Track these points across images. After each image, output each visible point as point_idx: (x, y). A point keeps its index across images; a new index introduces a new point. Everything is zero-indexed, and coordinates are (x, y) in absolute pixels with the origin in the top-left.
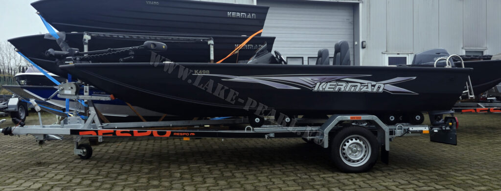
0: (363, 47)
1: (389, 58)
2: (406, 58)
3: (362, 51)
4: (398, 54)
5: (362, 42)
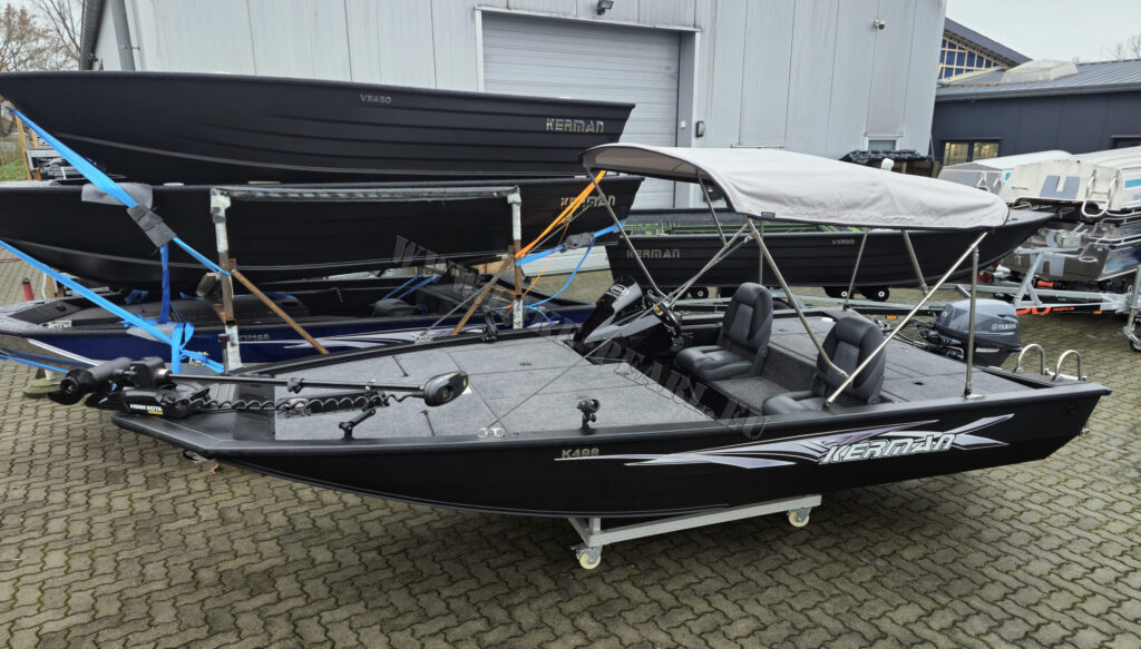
0: (698, 135)
3: (695, 142)
5: (698, 124)
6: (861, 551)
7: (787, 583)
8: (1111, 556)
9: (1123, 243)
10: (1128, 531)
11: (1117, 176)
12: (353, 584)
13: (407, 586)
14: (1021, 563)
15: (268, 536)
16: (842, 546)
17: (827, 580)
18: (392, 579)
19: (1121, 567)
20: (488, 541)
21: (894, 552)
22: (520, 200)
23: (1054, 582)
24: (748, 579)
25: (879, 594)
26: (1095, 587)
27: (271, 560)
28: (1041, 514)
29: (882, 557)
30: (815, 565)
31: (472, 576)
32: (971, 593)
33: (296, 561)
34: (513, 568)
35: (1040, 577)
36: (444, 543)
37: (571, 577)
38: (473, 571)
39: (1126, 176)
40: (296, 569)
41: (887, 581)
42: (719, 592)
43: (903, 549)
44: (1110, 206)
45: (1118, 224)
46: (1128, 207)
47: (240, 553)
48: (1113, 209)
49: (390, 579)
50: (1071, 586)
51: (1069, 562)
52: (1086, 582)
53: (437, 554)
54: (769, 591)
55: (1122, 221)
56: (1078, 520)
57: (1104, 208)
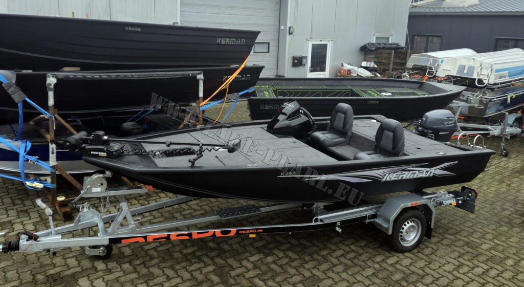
0: (290, 34)
1: (313, 45)
2: (327, 45)
3: (288, 37)
4: (321, 41)
5: (290, 28)
6: (368, 260)
7: (333, 277)
8: (481, 261)
9: (495, 99)
10: (491, 248)
11: (491, 67)
12: (118, 281)
13: (146, 282)
14: (441, 265)
15: (71, 255)
16: (359, 257)
17: (352, 275)
18: (139, 278)
19: (486, 267)
20: (186, 257)
21: (383, 260)
22: (203, 78)
23: (455, 275)
24: (315, 275)
25: (376, 281)
26: (473, 277)
27: (74, 269)
28: (452, 240)
29: (377, 263)
30: (346, 267)
31: (179, 276)
32: (417, 281)
33: (87, 269)
34: (199, 272)
35: (449, 272)
36: (164, 258)
37: (228, 276)
38: (179, 273)
39: (496, 67)
40: (87, 274)
41: (380, 275)
42: (301, 282)
43: (387, 259)
44: (488, 81)
45: (492, 89)
46: (497, 82)
47: (57, 265)
48: (490, 83)
49: (137, 278)
50: (463, 276)
51: (462, 265)
52: (470, 275)
53: (160, 264)
54: (325, 281)
55: (495, 89)
56: (468, 243)
57: (486, 82)
